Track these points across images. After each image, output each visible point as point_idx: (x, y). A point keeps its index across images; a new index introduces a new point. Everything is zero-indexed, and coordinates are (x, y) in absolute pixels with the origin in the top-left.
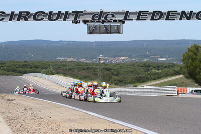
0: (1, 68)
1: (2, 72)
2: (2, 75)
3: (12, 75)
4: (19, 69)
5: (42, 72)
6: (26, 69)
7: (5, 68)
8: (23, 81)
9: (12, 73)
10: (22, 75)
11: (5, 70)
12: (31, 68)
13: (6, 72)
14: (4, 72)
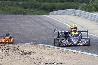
0: (15, 3)
1: (15, 9)
2: (16, 14)
3: (32, 13)
4: (43, 4)
5: (80, 8)
6: (53, 4)
7: (20, 3)
8: (50, 23)
9: (32, 10)
10: (48, 14)
11: (20, 6)
12: (63, 2)
13: (23, 9)
14: (19, 9)
